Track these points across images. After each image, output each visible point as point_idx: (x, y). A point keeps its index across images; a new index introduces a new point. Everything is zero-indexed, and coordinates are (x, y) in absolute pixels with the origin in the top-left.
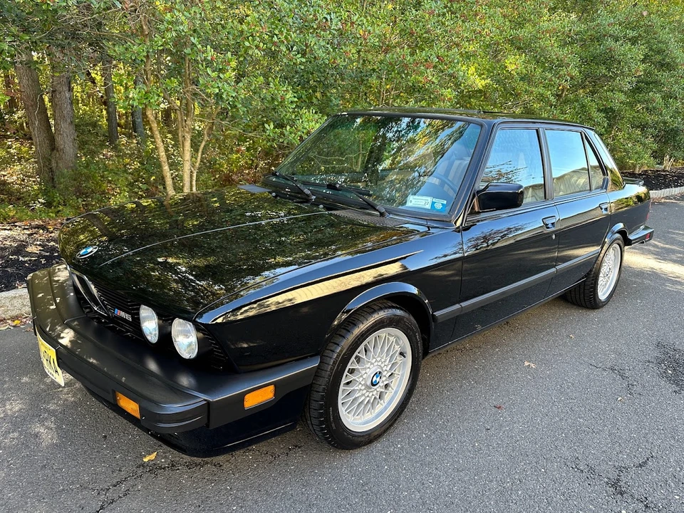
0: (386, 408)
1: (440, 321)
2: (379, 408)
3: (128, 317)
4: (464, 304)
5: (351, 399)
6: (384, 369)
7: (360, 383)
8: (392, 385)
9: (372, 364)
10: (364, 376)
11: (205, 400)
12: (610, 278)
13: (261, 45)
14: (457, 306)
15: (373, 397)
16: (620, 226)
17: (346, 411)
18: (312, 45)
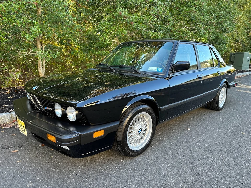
0: (144, 142)
1: (162, 111)
2: (142, 142)
3: (50, 109)
4: (171, 105)
5: (131, 138)
6: (143, 127)
7: (134, 133)
8: (146, 134)
9: (138, 125)
10: (136, 130)
11: (80, 134)
12: (223, 99)
14: (168, 106)
15: (139, 138)
16: (225, 80)
17: (130, 143)
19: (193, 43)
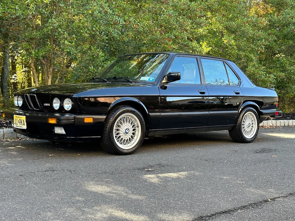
1: (151, 117)
3: (49, 105)
4: (162, 114)
5: (119, 136)
6: (130, 129)
7: (121, 131)
9: (125, 125)
10: (123, 129)
11: (74, 116)
13: (88, 31)
14: (159, 114)
18: (111, 31)
19: (196, 57)
